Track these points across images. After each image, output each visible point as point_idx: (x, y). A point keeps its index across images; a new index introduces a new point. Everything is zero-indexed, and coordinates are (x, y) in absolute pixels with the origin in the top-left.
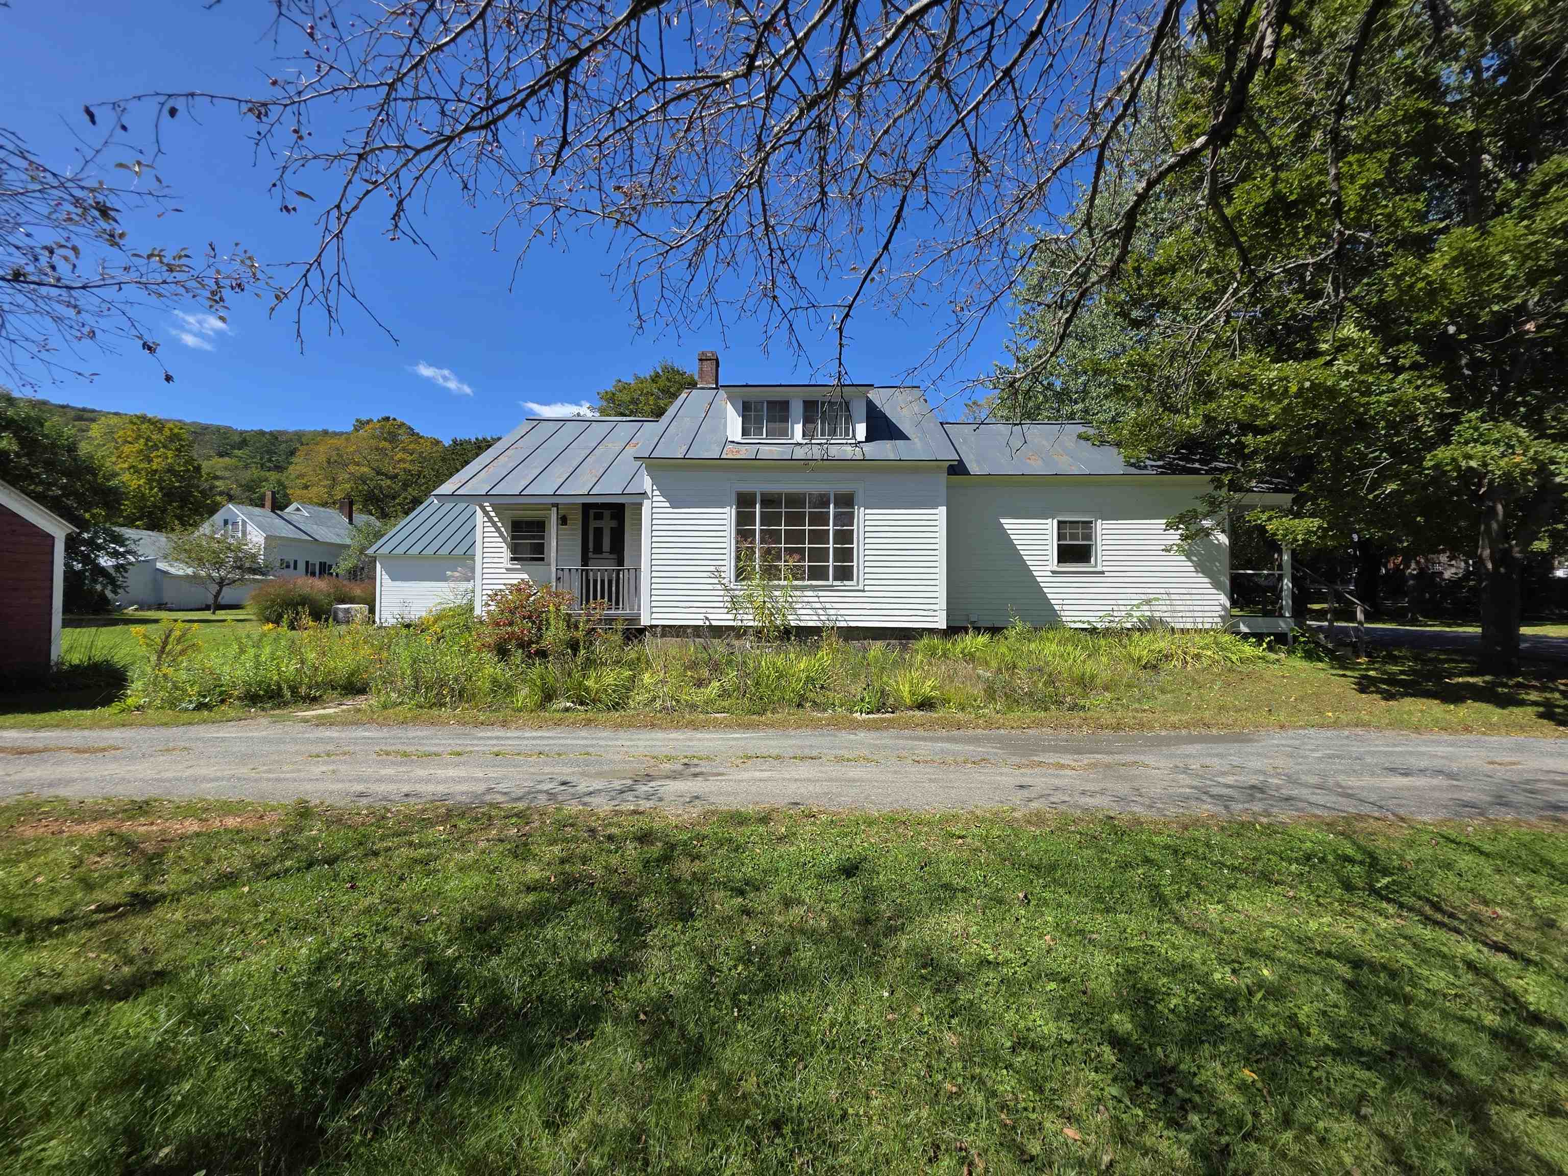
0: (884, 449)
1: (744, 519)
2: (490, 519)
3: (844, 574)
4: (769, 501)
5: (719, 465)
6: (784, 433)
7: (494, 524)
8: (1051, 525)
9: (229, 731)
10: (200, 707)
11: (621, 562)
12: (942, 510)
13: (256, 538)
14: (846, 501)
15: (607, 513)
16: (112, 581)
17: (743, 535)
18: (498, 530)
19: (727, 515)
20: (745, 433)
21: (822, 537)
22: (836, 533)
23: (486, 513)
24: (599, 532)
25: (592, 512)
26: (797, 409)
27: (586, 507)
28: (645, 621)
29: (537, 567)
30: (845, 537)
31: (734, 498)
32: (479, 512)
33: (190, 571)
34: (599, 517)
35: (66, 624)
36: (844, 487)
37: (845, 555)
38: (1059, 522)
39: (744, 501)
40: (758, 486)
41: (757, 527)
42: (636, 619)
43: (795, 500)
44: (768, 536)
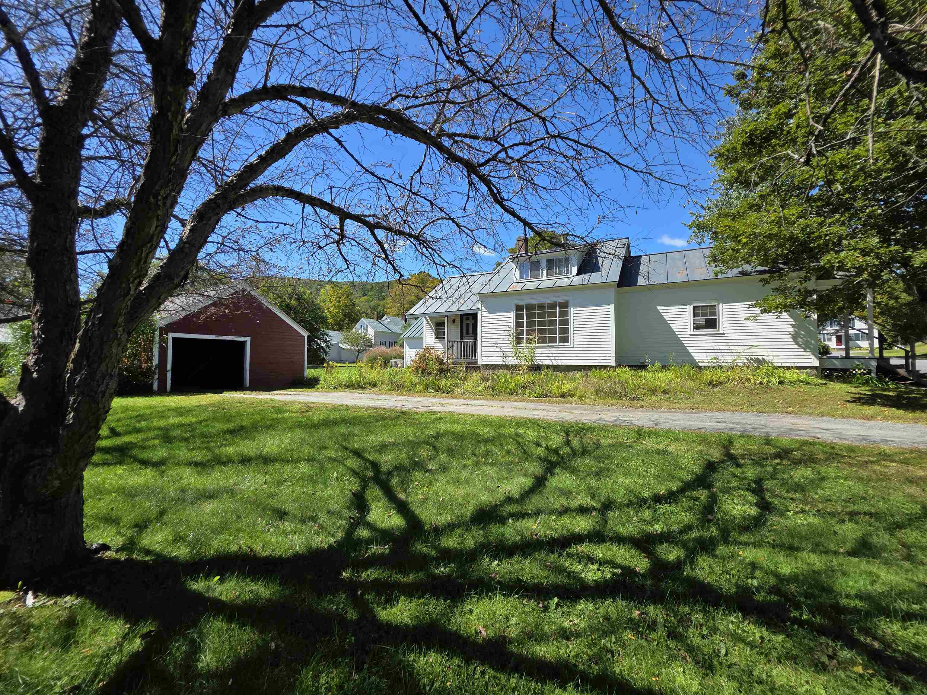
1: (519, 317)
2: (428, 323)
3: (565, 340)
4: (530, 308)
5: (507, 294)
6: (538, 276)
8: (689, 309)
9: (339, 394)
10: (335, 388)
11: (476, 338)
12: (612, 307)
13: (371, 332)
14: (564, 305)
15: (471, 317)
16: (325, 352)
17: (519, 325)
18: (431, 327)
19: (512, 315)
20: (521, 277)
21: (553, 323)
22: (560, 320)
23: (427, 321)
24: (468, 325)
25: (465, 317)
26: (544, 264)
27: (462, 316)
28: (480, 363)
30: (565, 322)
31: (514, 308)
32: (424, 320)
33: (349, 347)
34: (468, 319)
35: (308, 368)
36: (563, 299)
37: (565, 331)
38: (694, 307)
39: (519, 308)
40: (524, 302)
41: (525, 320)
42: (476, 362)
43: (541, 307)
44: (530, 324)
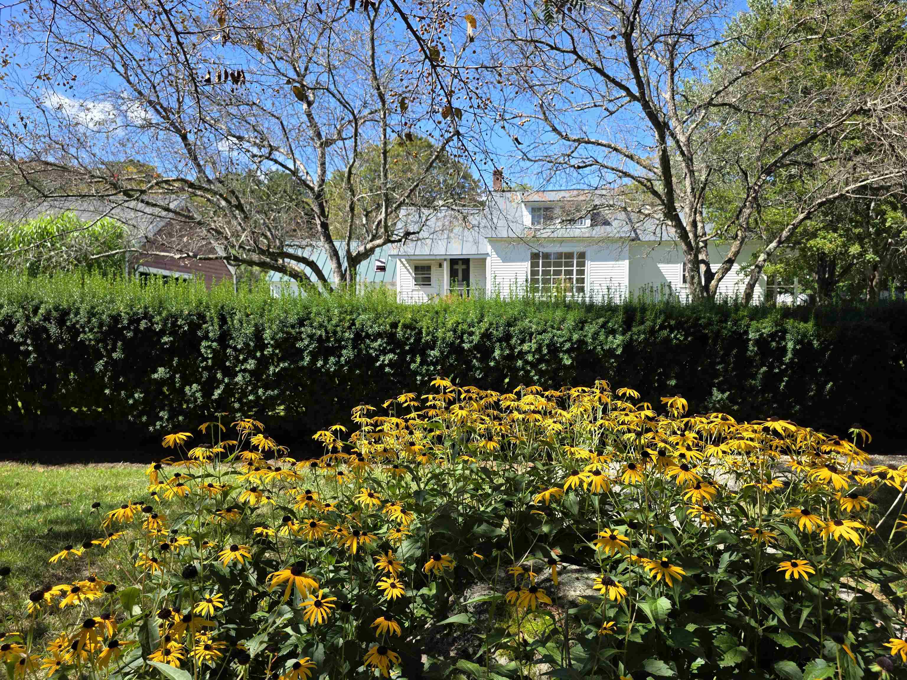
0: (600, 231)
1: (534, 265)
2: (404, 265)
3: (579, 290)
4: (546, 256)
7: (406, 267)
8: (680, 266)
11: (468, 285)
12: (627, 262)
14: (582, 255)
15: (460, 262)
17: (534, 273)
18: (408, 270)
19: (526, 266)
20: (533, 224)
21: (570, 273)
22: (577, 270)
23: (402, 262)
25: (455, 262)
27: (452, 260)
29: (427, 288)
30: (581, 272)
31: (530, 255)
32: (398, 262)
36: (581, 249)
37: (581, 281)
38: (683, 265)
39: (535, 256)
40: (541, 249)
41: (540, 269)
44: (545, 273)
